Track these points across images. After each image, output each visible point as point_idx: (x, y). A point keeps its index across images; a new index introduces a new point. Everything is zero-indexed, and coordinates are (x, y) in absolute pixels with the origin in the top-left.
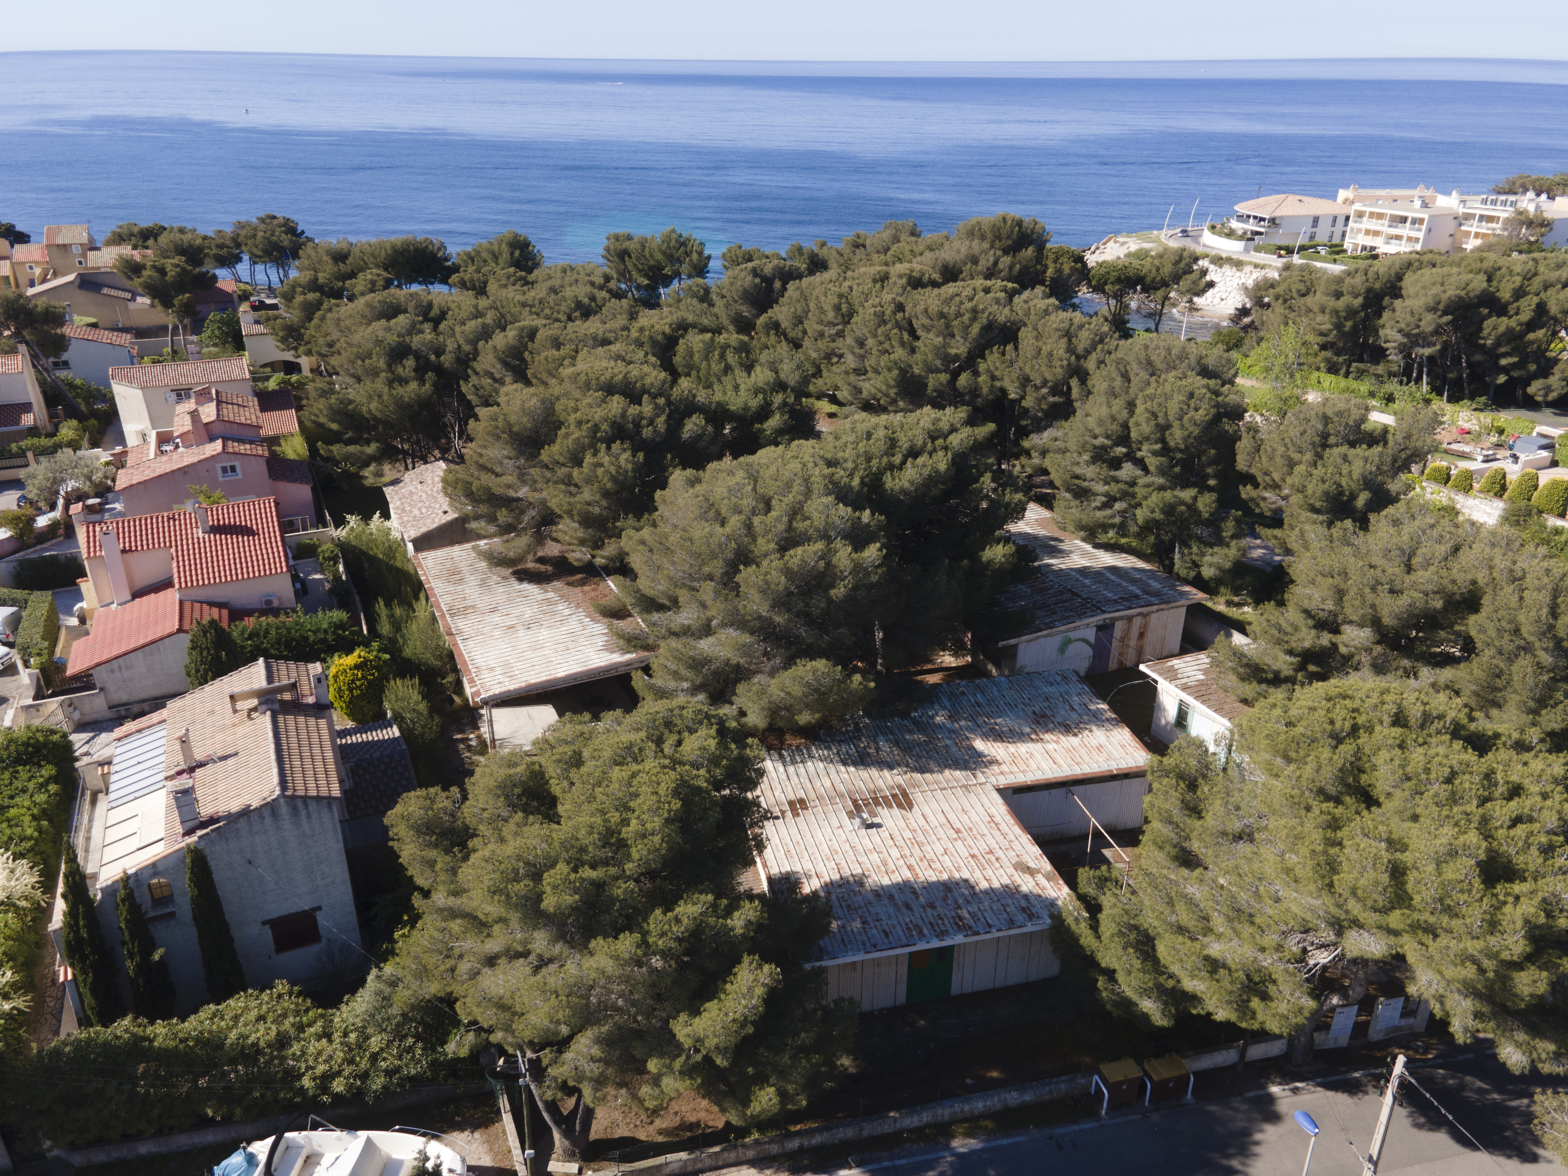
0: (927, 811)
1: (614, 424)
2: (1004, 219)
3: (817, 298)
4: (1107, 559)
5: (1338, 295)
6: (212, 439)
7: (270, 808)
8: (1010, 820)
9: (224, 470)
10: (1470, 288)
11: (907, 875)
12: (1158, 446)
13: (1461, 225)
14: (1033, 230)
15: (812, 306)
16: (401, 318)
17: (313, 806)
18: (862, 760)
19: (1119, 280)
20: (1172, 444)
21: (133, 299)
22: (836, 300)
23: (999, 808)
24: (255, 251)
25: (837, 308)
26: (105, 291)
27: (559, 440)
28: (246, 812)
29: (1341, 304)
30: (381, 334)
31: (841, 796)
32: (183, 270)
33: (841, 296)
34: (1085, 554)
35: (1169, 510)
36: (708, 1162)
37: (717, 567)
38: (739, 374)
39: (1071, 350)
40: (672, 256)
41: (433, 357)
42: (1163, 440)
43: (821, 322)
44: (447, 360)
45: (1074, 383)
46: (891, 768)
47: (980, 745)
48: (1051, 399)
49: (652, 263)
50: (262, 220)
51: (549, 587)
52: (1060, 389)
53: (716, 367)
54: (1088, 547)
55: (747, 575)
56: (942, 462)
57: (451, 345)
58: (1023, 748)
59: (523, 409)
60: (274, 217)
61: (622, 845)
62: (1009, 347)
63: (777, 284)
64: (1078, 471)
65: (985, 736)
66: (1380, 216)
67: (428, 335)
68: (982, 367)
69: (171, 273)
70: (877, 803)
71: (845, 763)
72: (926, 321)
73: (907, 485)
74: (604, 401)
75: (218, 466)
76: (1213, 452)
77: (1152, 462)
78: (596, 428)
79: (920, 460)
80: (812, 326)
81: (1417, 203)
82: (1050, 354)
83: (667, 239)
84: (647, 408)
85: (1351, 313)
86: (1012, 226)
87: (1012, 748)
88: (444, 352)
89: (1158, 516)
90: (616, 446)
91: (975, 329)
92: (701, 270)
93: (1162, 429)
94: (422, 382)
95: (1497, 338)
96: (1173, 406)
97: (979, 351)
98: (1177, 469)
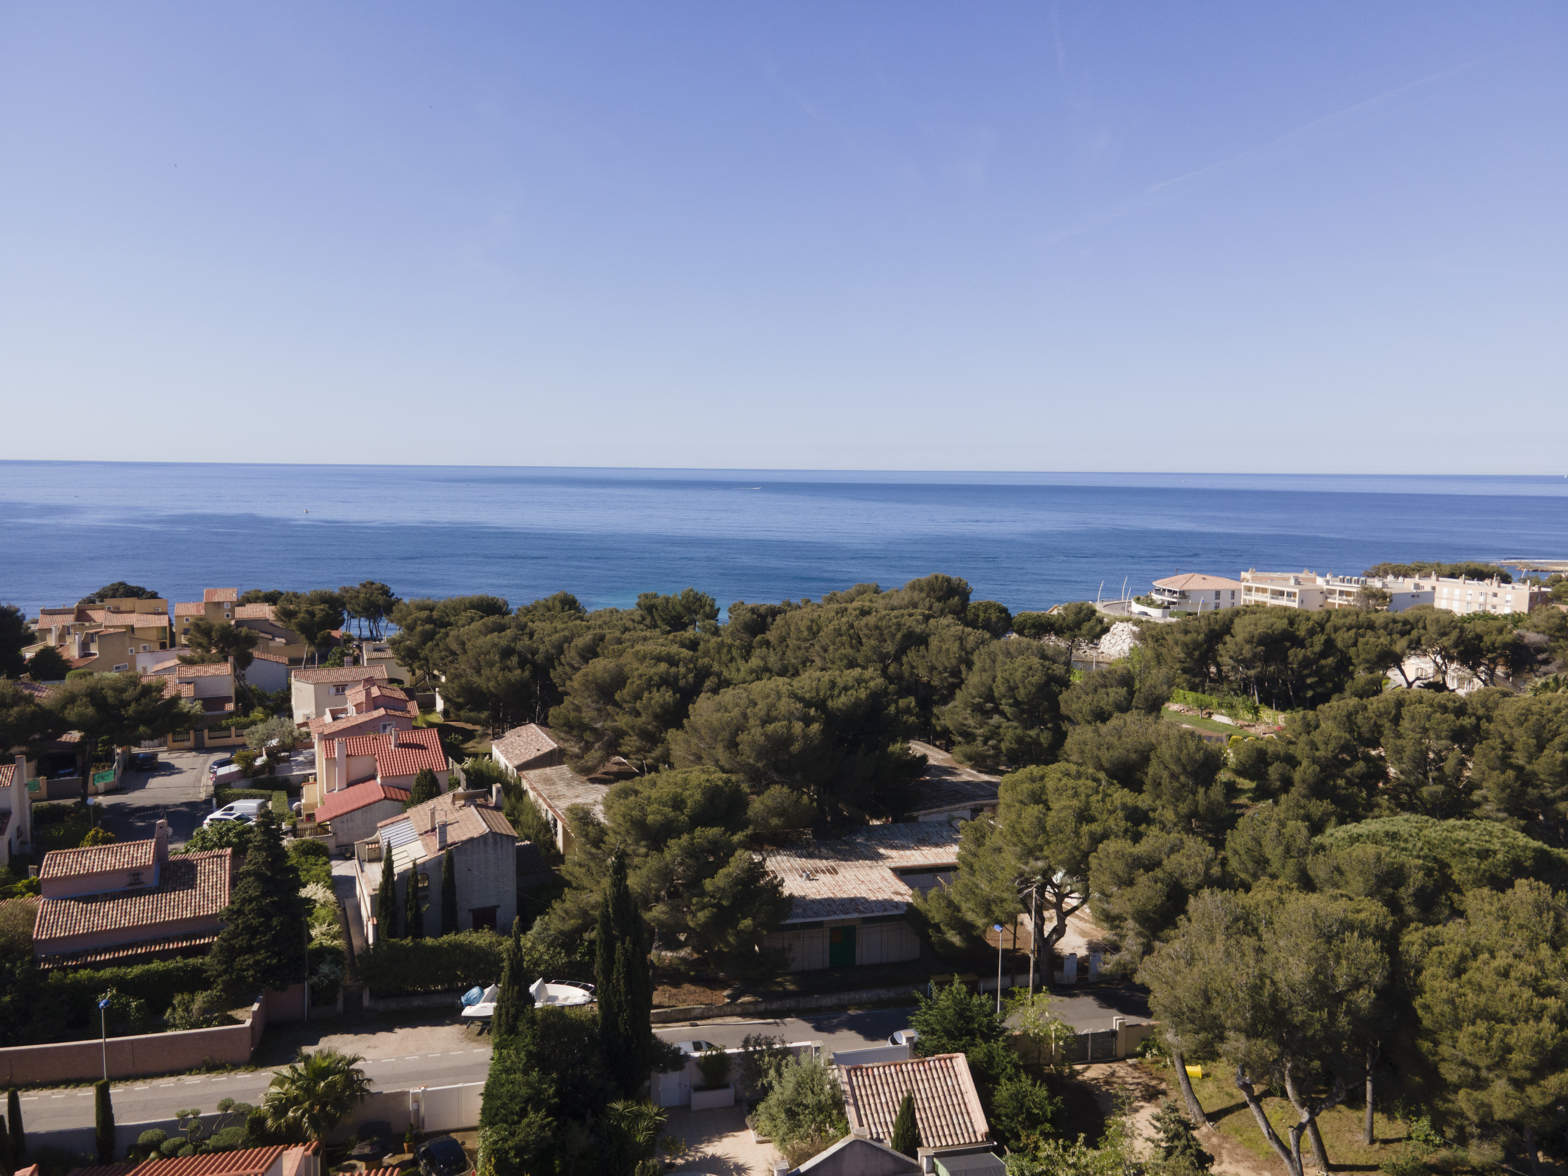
0: (847, 875)
1: (661, 677)
2: (937, 577)
3: (796, 623)
4: (985, 778)
6: (376, 708)
7: (484, 838)
8: (894, 878)
9: (385, 726)
10: (1276, 627)
11: (831, 895)
12: (1011, 701)
14: (959, 585)
15: (792, 628)
16: (508, 632)
17: (505, 840)
18: (810, 856)
20: (1019, 699)
21: (273, 639)
22: (809, 623)
23: (889, 875)
25: (810, 629)
27: (627, 686)
28: (472, 840)
29: (1188, 638)
30: (496, 640)
31: (796, 869)
32: (327, 613)
33: (812, 621)
34: (971, 775)
35: (1020, 740)
36: (716, 1012)
37: (726, 734)
38: (741, 663)
39: (962, 647)
40: (690, 608)
42: (1014, 696)
43: (799, 639)
44: (539, 658)
45: (963, 668)
46: (827, 859)
47: (882, 851)
48: (950, 680)
49: (674, 613)
50: (364, 586)
52: (956, 673)
53: (725, 658)
54: (975, 772)
55: (742, 737)
56: (863, 694)
57: (542, 648)
58: (908, 853)
59: (605, 669)
60: (372, 583)
62: (922, 647)
63: (769, 620)
64: (966, 722)
65: (886, 847)
66: (1264, 591)
68: (905, 659)
69: (319, 615)
70: (817, 871)
71: (799, 857)
72: (867, 632)
73: (841, 705)
74: (655, 665)
75: (381, 724)
76: (1046, 703)
77: (1007, 710)
78: (651, 679)
79: (849, 693)
80: (792, 642)
81: (1292, 582)
82: (948, 650)
83: (686, 596)
84: (682, 670)
85: (1197, 645)
86: (942, 582)
87: (902, 852)
88: (537, 653)
89: (1014, 746)
90: (663, 689)
91: (899, 636)
92: (713, 614)
93: (1012, 689)
94: (523, 671)
95: (1300, 663)
96: (1019, 675)
97: (902, 650)
98: (1025, 716)
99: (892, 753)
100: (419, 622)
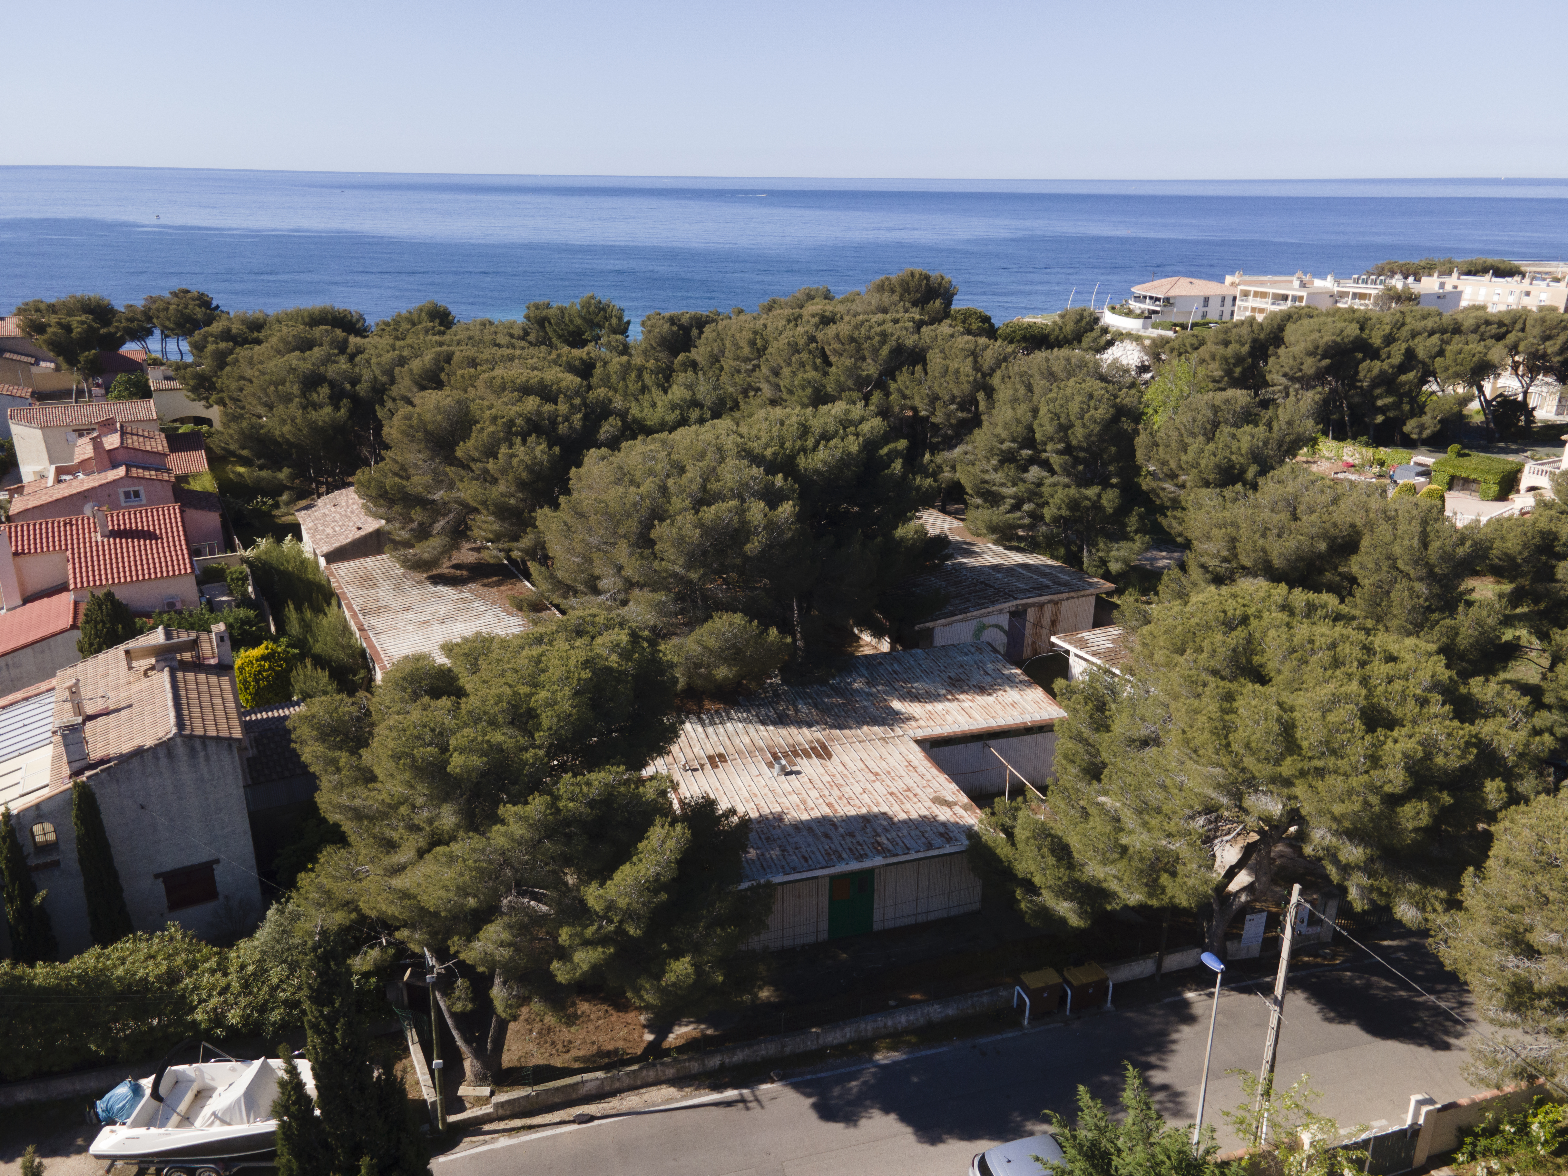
0: (846, 759)
1: (528, 420)
2: (912, 274)
3: (733, 336)
4: (1018, 558)
5: (1226, 343)
6: (115, 466)
7: (165, 747)
8: (927, 764)
9: (127, 495)
10: (1345, 334)
11: (826, 811)
12: (1061, 446)
13: (1336, 302)
14: (940, 284)
15: (728, 343)
16: (316, 349)
17: (212, 747)
18: (781, 721)
19: (1024, 338)
20: (1074, 443)
21: (37, 363)
22: (751, 336)
23: (917, 755)
24: (167, 323)
25: (752, 343)
26: (7, 355)
27: (474, 434)
28: (139, 753)
29: (1230, 351)
30: (294, 363)
31: (760, 750)
32: (90, 328)
33: (755, 333)
34: (996, 554)
35: (1074, 505)
36: (626, 1081)
37: (632, 525)
38: (656, 393)
39: (977, 367)
40: (591, 321)
41: (348, 386)
42: (1065, 439)
43: (737, 358)
44: (362, 389)
45: (981, 396)
46: (810, 725)
47: (896, 705)
48: (960, 414)
49: (572, 328)
50: (175, 295)
51: (465, 588)
52: (968, 403)
53: (633, 387)
54: (1000, 549)
55: (661, 531)
56: (853, 445)
57: (366, 375)
58: (939, 707)
59: (437, 407)
60: (188, 292)
61: (532, 714)
62: (918, 368)
63: (695, 333)
64: (987, 477)
65: (902, 698)
66: (1264, 295)
67: (343, 366)
68: (893, 386)
69: (77, 331)
70: (796, 754)
71: (763, 723)
72: (838, 346)
73: (819, 465)
74: (519, 400)
75: (121, 491)
76: (1113, 449)
77: (1056, 461)
78: (511, 423)
79: (832, 443)
80: (728, 363)
81: (1296, 284)
82: (957, 371)
83: (586, 305)
84: (563, 408)
85: (1239, 360)
86: (920, 280)
87: (929, 707)
88: (359, 381)
89: (1065, 512)
90: (531, 439)
91: (885, 351)
92: (622, 329)
93: (1065, 429)
94: (337, 408)
95: (1372, 380)
96: (1074, 407)
97: (889, 372)
98: (1081, 468)
99: (902, 539)
100: (210, 339)
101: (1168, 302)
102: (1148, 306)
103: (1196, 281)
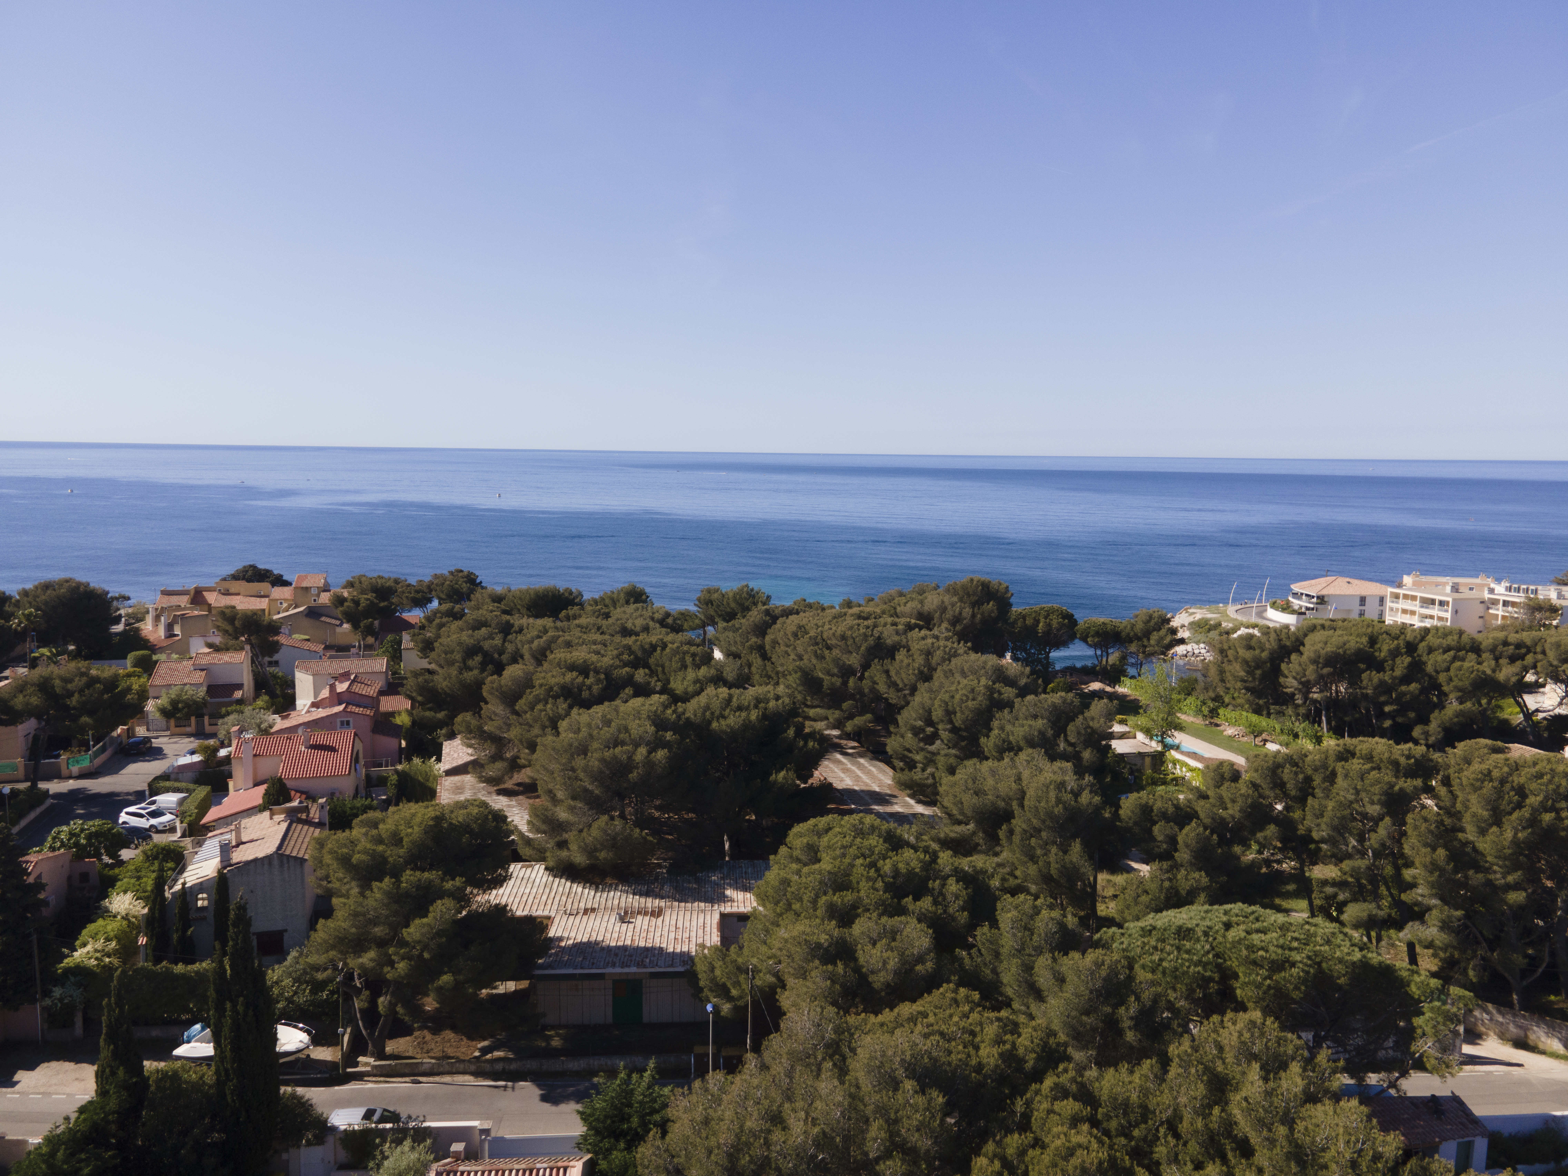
0: (667, 918)
6: (338, 703)
7: (268, 859)
8: (715, 926)
9: (342, 723)
10: (1347, 646)
11: (628, 942)
12: (949, 726)
13: (1488, 608)
14: (997, 589)
17: (294, 863)
19: (1097, 634)
20: (957, 724)
21: (341, 625)
23: (713, 921)
24: (443, 594)
26: (323, 619)
27: (525, 695)
31: (620, 908)
32: (372, 602)
34: (905, 805)
36: (447, 1068)
39: (928, 661)
40: (743, 603)
41: (496, 656)
42: (951, 722)
46: (662, 898)
47: (728, 892)
51: (514, 799)
54: (912, 802)
59: (511, 676)
60: (461, 571)
62: (888, 661)
64: (907, 747)
65: (736, 888)
66: (1414, 598)
67: (498, 641)
68: (867, 674)
70: (639, 913)
71: (634, 894)
73: (725, 727)
74: (563, 674)
75: (338, 720)
77: (946, 736)
79: (741, 714)
81: (1448, 589)
84: (591, 680)
86: (976, 586)
87: (746, 895)
91: (864, 648)
95: (1375, 688)
96: (958, 698)
101: (1322, 600)
102: (1304, 603)
103: (1355, 582)
